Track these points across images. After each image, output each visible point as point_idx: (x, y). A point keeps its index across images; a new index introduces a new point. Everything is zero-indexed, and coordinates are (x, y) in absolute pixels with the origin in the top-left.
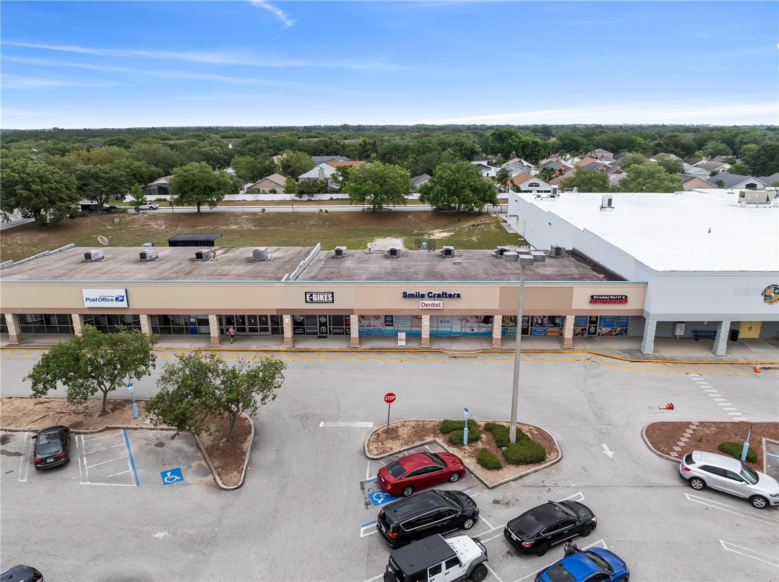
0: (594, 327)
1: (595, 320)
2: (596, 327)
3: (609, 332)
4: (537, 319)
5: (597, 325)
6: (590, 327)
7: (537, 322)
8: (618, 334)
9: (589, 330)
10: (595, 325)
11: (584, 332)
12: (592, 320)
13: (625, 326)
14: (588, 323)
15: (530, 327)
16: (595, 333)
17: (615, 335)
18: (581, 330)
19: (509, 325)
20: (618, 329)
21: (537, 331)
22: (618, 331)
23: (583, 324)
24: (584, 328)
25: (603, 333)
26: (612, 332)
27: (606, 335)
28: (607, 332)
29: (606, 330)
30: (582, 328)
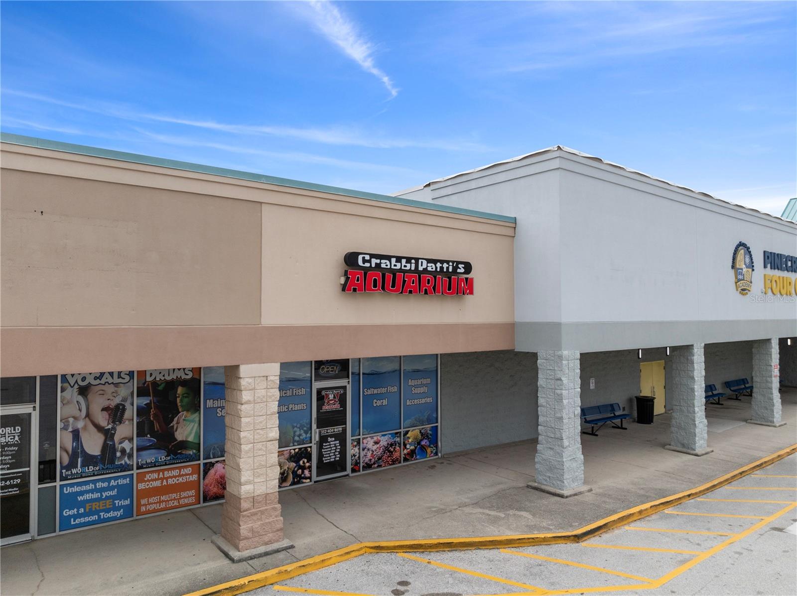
0: (336, 436)
1: (337, 406)
2: (341, 438)
3: (387, 449)
5: (345, 430)
6: (323, 439)
8: (412, 453)
9: (320, 456)
10: (338, 429)
11: (303, 468)
12: (326, 408)
13: (429, 421)
14: (314, 426)
15: (35, 487)
16: (340, 465)
17: (405, 460)
18: (291, 458)
20: (409, 433)
21: (80, 498)
22: (410, 440)
23: (298, 433)
24: (300, 449)
25: (367, 460)
26: (394, 450)
27: (376, 465)
28: (379, 453)
29: (376, 443)
30: (294, 449)
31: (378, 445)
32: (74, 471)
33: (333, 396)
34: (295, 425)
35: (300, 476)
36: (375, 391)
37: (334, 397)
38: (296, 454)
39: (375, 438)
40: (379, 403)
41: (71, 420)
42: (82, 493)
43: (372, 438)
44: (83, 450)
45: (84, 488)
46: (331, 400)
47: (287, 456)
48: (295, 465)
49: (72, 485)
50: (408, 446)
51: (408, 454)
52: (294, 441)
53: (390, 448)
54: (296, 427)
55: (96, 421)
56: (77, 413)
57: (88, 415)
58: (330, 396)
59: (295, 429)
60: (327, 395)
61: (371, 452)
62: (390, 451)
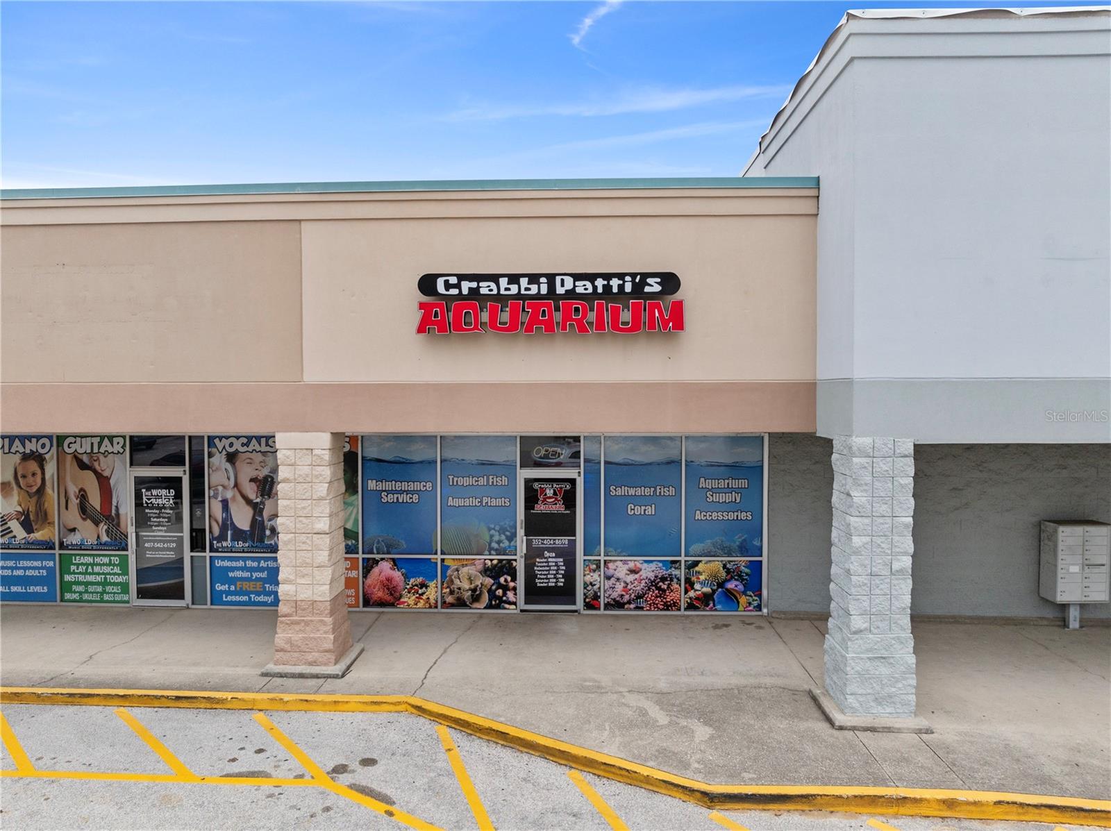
0: (560, 552)
1: (559, 508)
2: (568, 556)
3: (653, 584)
4: (225, 504)
5: (573, 544)
6: (533, 554)
7: (227, 524)
8: (706, 599)
9: (530, 577)
10: (562, 541)
11: (505, 588)
12: (540, 508)
13: (744, 550)
14: (521, 532)
15: (187, 554)
16: (565, 593)
17: (691, 607)
18: (486, 571)
19: (74, 539)
20: (700, 565)
21: (231, 574)
22: (702, 578)
23: (496, 538)
24: (500, 561)
25: (615, 595)
26: (668, 587)
27: (632, 606)
28: (639, 588)
29: (633, 571)
30: (491, 560)
31: (637, 576)
32: (225, 544)
33: (552, 491)
34: (493, 526)
35: (500, 598)
36: (632, 492)
37: (555, 493)
38: (494, 567)
39: (631, 565)
40: (638, 510)
41: (220, 488)
42: (233, 569)
43: (625, 562)
44: (232, 523)
45: (234, 564)
46: (550, 498)
47: (480, 567)
48: (493, 582)
49: (223, 559)
50: (697, 586)
51: (697, 598)
52: (491, 549)
53: (661, 584)
54: (494, 529)
55: (244, 492)
56: (226, 482)
57: (236, 485)
58: (548, 491)
59: (492, 532)
60: (543, 490)
61: (623, 584)
62: (659, 589)
